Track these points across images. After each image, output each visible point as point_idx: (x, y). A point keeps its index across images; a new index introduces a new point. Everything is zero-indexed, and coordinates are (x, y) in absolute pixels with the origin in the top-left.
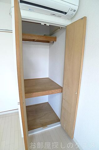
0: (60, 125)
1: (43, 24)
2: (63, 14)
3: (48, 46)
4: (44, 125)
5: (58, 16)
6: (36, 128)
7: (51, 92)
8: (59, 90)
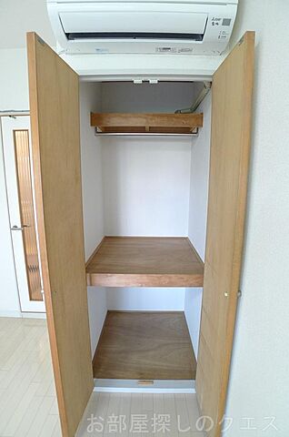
0: (193, 391)
1: (138, 81)
2: (193, 42)
3: (190, 144)
4: (146, 376)
5: (182, 50)
6: (121, 376)
7: (168, 280)
8: (194, 276)
